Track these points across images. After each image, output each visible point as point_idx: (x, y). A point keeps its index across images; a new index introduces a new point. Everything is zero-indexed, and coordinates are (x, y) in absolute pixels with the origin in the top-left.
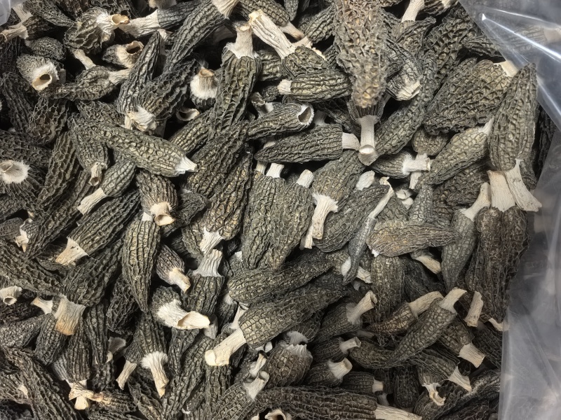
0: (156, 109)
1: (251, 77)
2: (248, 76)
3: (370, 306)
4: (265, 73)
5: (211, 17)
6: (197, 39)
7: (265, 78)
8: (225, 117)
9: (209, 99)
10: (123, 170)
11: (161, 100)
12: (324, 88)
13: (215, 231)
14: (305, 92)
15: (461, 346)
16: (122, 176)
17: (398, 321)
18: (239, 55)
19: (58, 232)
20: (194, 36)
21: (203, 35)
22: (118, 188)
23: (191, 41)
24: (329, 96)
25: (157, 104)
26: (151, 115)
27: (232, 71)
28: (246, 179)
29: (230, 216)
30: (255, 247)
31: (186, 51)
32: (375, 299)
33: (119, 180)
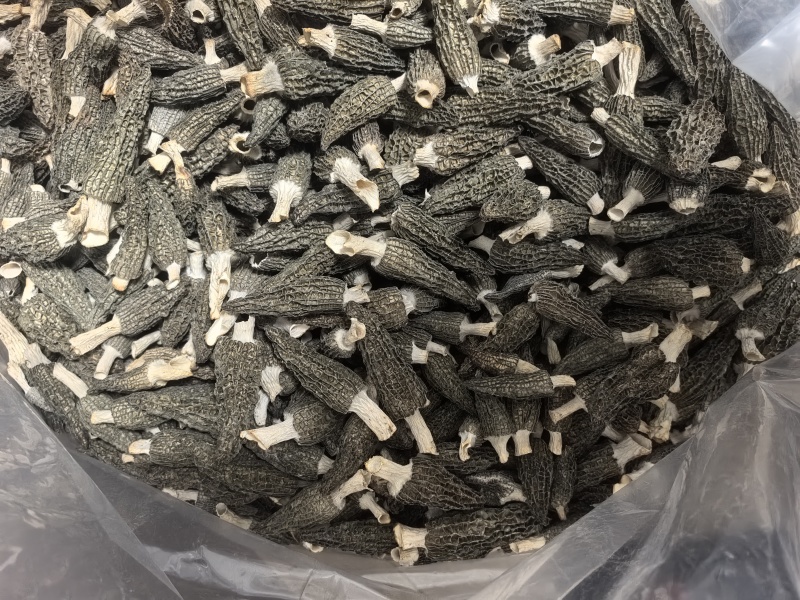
0: (507, 20)
1: (585, 80)
2: (585, 77)
3: (486, 334)
4: (589, 91)
5: (600, 11)
6: (570, 12)
7: (582, 96)
8: (534, 86)
9: (533, 61)
10: (419, 31)
11: (516, 18)
12: (636, 141)
13: (438, 154)
14: (619, 130)
15: (523, 428)
16: (413, 35)
17: (500, 362)
18: (594, 57)
19: (316, 13)
20: (571, 8)
21: (577, 15)
22: (401, 39)
23: (565, 9)
24: (633, 150)
25: (511, 17)
26: (497, 19)
27: (578, 61)
28: (500, 144)
29: (462, 155)
30: (449, 200)
31: (551, 12)
32: (494, 333)
33: (409, 34)
